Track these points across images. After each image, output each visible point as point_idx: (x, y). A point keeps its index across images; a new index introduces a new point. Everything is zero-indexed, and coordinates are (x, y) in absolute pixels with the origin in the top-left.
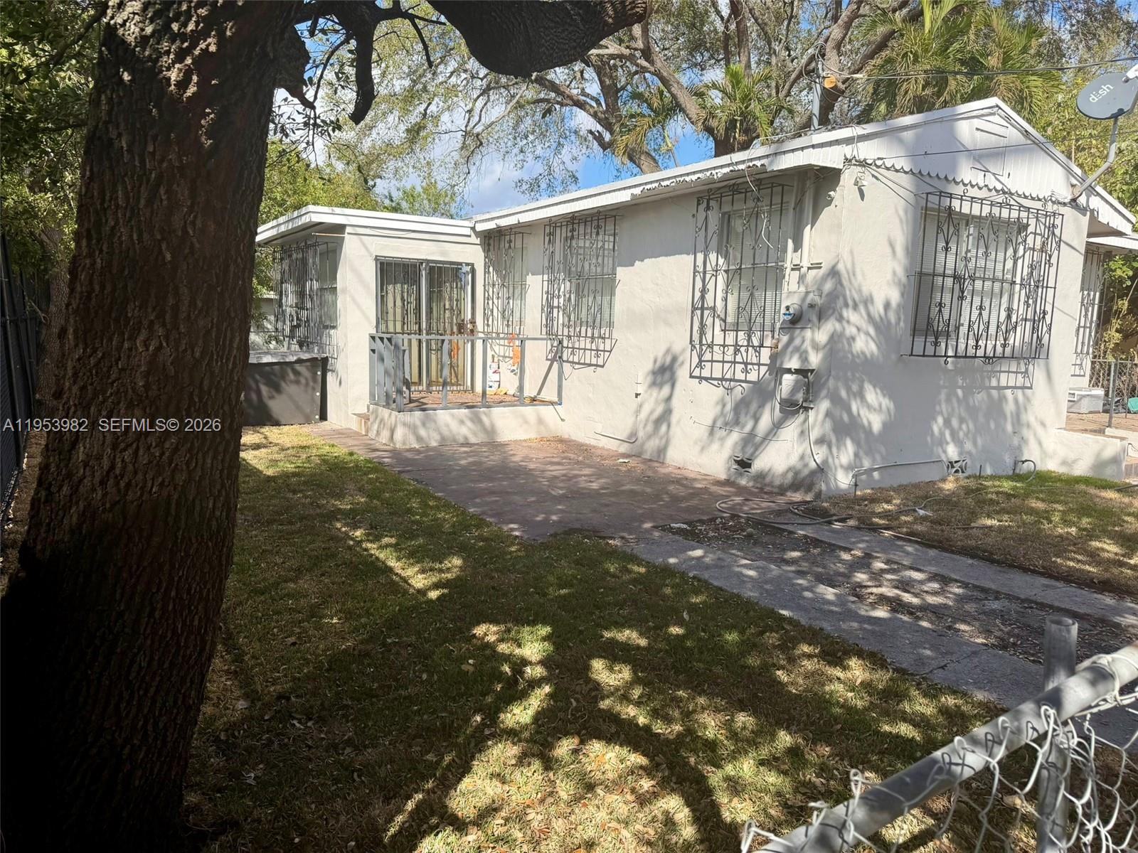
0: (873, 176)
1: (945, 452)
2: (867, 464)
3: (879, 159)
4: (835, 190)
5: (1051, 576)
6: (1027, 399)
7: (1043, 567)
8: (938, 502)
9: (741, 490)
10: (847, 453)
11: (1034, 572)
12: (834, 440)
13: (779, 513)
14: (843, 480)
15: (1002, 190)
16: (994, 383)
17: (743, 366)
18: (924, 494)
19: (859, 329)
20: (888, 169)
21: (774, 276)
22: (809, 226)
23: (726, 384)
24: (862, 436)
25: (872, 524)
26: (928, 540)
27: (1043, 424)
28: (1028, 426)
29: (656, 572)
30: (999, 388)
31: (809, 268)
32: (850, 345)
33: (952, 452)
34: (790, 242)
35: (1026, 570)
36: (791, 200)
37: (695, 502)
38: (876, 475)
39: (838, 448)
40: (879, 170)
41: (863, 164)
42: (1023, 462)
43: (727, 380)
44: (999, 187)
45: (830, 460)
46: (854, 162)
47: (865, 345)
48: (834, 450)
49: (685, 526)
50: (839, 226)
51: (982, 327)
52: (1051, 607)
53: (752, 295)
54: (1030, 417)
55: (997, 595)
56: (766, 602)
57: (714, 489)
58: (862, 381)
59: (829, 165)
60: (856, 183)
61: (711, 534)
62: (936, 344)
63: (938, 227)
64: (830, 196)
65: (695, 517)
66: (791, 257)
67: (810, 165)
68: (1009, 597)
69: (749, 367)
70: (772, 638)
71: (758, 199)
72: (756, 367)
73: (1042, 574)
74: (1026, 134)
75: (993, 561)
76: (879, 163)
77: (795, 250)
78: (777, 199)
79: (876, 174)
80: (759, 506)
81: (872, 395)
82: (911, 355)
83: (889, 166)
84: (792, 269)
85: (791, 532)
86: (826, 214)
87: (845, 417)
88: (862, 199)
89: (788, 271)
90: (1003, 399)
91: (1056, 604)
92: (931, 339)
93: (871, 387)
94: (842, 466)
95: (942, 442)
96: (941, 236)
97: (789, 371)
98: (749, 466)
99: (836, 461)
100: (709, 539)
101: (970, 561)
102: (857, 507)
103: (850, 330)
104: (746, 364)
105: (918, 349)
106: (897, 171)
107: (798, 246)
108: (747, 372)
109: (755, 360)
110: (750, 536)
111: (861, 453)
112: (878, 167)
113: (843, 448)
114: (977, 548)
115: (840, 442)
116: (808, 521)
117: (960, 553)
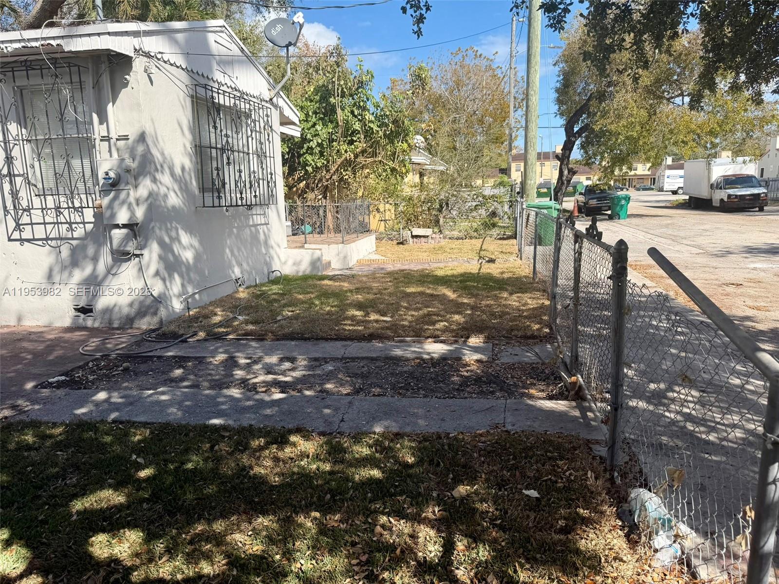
0: (156, 66)
1: (233, 272)
2: (190, 290)
3: (160, 53)
4: (129, 75)
5: (342, 339)
6: (269, 230)
7: (336, 335)
8: (246, 308)
9: (94, 332)
10: (176, 286)
11: (331, 339)
12: (167, 276)
13: (138, 343)
14: (177, 306)
15: (235, 88)
16: (251, 223)
17: (67, 225)
18: (232, 305)
19: (168, 189)
20: (165, 62)
21: (86, 147)
22: (111, 104)
23: (53, 243)
24: (184, 269)
25: (215, 334)
26: (259, 336)
27: (279, 246)
28: (272, 247)
29: (74, 430)
30: (255, 226)
31: (117, 140)
32: (165, 202)
33: (237, 272)
34: (95, 116)
35: (326, 339)
36: (89, 81)
37: (58, 352)
38: (197, 296)
39: (171, 282)
40: (160, 62)
41: (148, 55)
42: (273, 272)
43: (52, 239)
44: (233, 86)
45: (167, 293)
46: (141, 53)
47: (174, 200)
48: (168, 283)
49: (63, 378)
50: (139, 105)
51: (242, 185)
52: (358, 358)
53: (67, 161)
54: (272, 242)
55: (326, 361)
56: (193, 421)
57: (68, 336)
58: (177, 230)
59: (124, 53)
60: (146, 71)
61: (91, 378)
62: (219, 197)
63: (208, 111)
64: (126, 79)
65: (69, 367)
66: (99, 130)
67: (108, 50)
68: (334, 359)
69: (74, 226)
70: (223, 447)
71: (57, 76)
72: (81, 226)
73: (336, 339)
74: (242, 50)
75: (305, 339)
76: (159, 56)
77: (101, 123)
78: (76, 79)
79: (158, 65)
80: (120, 342)
81: (185, 238)
82: (204, 207)
83: (166, 60)
84: (101, 140)
85: (159, 357)
86: (124, 94)
87: (171, 258)
88: (152, 85)
89: (97, 142)
90: (258, 231)
91: (360, 356)
92: (216, 194)
93: (183, 233)
94: (175, 295)
95: (230, 267)
96: (210, 117)
97: (117, 226)
98: (91, 311)
99: (171, 292)
100: (93, 382)
101: (293, 343)
102: (196, 325)
103: (163, 190)
104: (70, 224)
105: (209, 202)
106: (171, 65)
107: (103, 119)
108: (72, 230)
109: (78, 220)
110: (126, 370)
111: (185, 283)
112: (159, 59)
113: (173, 282)
114: (292, 333)
115: (171, 276)
116: (165, 345)
117: (283, 339)
